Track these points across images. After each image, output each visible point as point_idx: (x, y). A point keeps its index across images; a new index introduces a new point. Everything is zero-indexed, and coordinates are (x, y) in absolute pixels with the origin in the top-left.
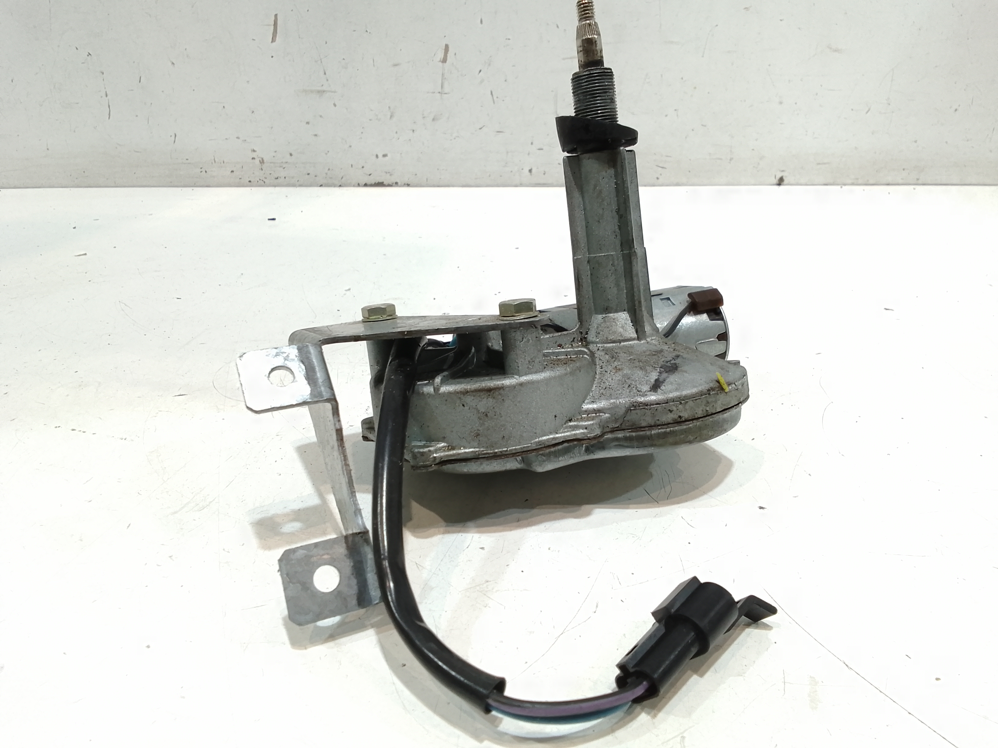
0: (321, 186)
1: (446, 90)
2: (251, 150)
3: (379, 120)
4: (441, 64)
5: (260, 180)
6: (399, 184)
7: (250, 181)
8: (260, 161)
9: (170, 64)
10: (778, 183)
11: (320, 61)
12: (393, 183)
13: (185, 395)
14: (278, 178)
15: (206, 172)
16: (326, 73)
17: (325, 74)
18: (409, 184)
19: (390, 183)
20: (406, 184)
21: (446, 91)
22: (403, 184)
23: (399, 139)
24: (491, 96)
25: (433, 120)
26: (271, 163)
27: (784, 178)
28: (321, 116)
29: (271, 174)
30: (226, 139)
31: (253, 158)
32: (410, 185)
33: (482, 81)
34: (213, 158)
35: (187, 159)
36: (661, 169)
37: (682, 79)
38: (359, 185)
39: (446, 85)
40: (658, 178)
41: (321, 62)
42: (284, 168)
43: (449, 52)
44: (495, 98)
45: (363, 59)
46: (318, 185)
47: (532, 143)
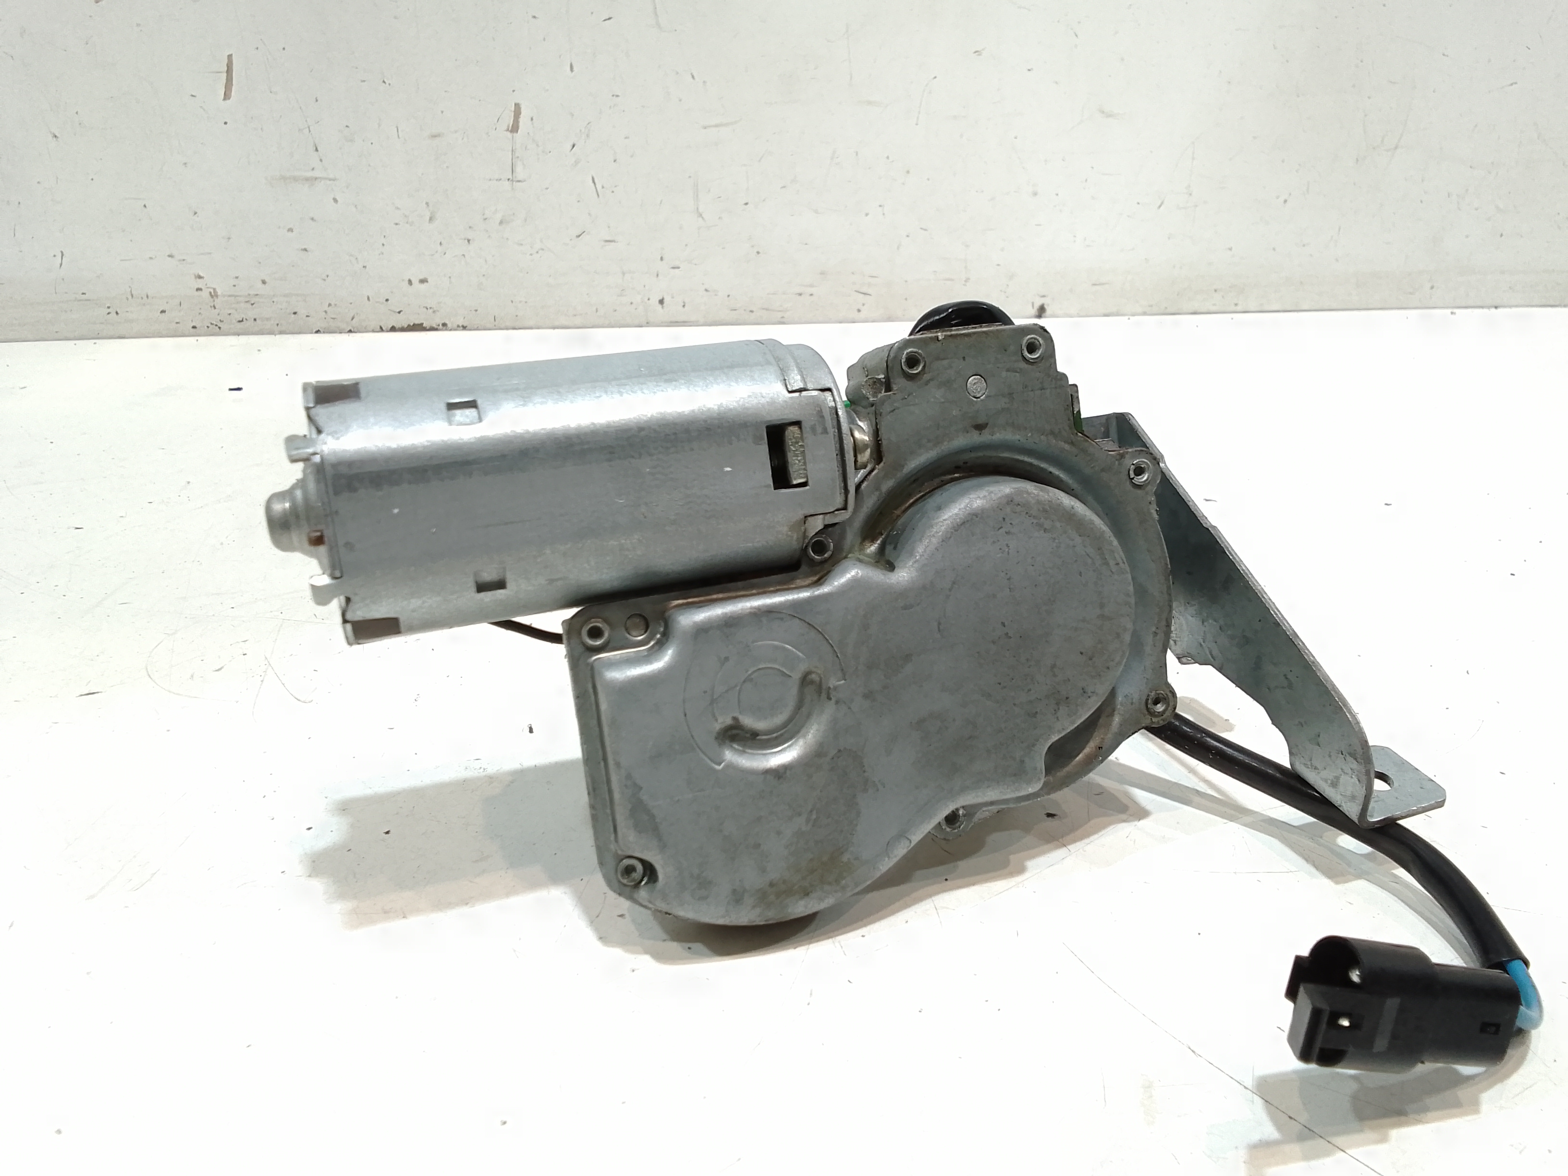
0: (318, 332)
1: (520, 173)
2: (195, 276)
3: (412, 224)
4: (509, 134)
5: (212, 324)
6: (449, 325)
7: (194, 327)
8: (210, 293)
9: (50, 137)
10: (1037, 314)
11: (308, 130)
12: (439, 325)
13: (98, 692)
14: (242, 321)
15: (117, 313)
16: (319, 149)
17: (317, 150)
18: (465, 325)
19: (434, 326)
20: (461, 325)
21: (519, 178)
22: (455, 326)
23: (445, 254)
24: (593, 184)
25: (501, 223)
26: (230, 296)
27: (1046, 306)
28: (312, 219)
29: (230, 314)
30: (151, 258)
31: (199, 289)
32: (466, 327)
33: (577, 162)
34: (130, 289)
35: (83, 294)
36: (862, 295)
37: (888, 158)
38: (382, 330)
39: (519, 169)
40: (859, 311)
41: (310, 131)
42: (252, 304)
43: (522, 116)
44: (599, 187)
45: (379, 125)
46: (312, 330)
47: (662, 259)
